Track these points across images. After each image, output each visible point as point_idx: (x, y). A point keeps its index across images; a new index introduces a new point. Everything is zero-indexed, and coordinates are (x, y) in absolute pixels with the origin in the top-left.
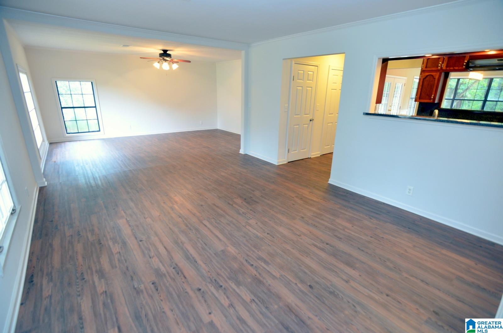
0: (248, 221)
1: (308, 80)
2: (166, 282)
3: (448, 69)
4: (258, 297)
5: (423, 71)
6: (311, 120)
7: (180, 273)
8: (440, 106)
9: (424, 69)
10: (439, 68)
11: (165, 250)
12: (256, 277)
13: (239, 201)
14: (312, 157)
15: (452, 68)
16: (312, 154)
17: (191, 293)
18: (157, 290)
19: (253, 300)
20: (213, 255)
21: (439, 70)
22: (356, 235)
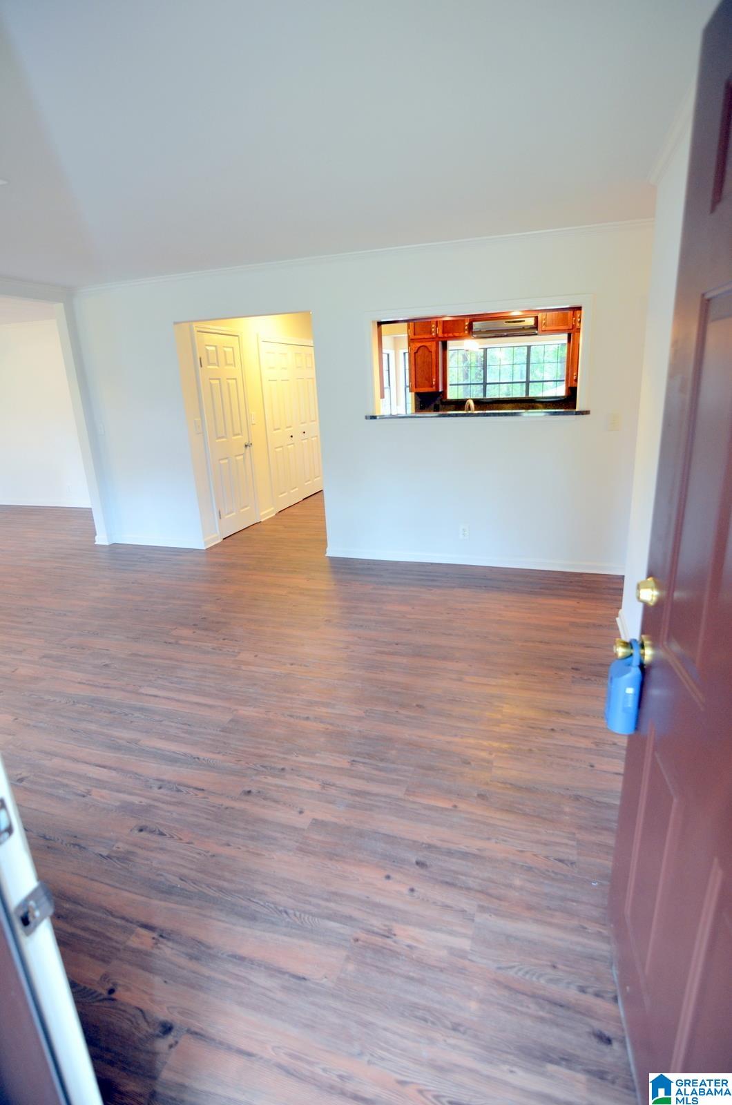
0: (237, 658)
1: (227, 364)
2: (169, 814)
3: (446, 335)
4: (358, 754)
5: (411, 341)
6: (246, 446)
7: (181, 788)
8: (446, 397)
9: (412, 337)
10: (433, 334)
11: (105, 770)
12: (328, 731)
13: (185, 632)
14: (262, 520)
15: (451, 335)
16: (262, 514)
17: (237, 805)
18: (162, 834)
19: (353, 761)
20: (221, 733)
21: (433, 338)
22: (426, 617)
